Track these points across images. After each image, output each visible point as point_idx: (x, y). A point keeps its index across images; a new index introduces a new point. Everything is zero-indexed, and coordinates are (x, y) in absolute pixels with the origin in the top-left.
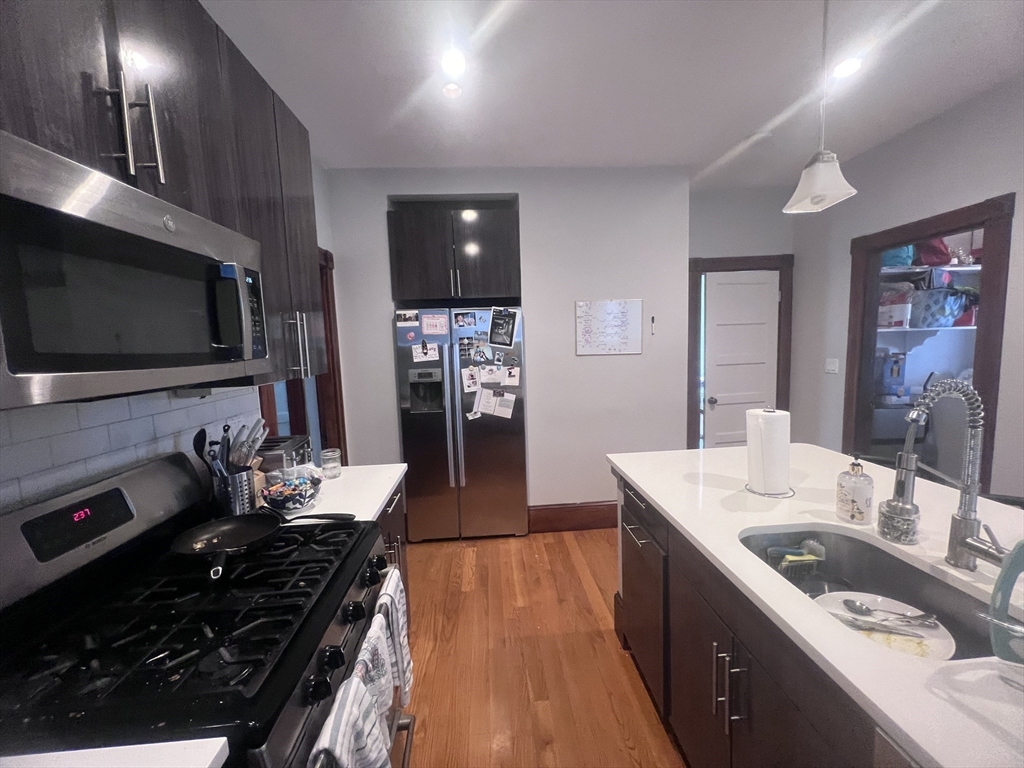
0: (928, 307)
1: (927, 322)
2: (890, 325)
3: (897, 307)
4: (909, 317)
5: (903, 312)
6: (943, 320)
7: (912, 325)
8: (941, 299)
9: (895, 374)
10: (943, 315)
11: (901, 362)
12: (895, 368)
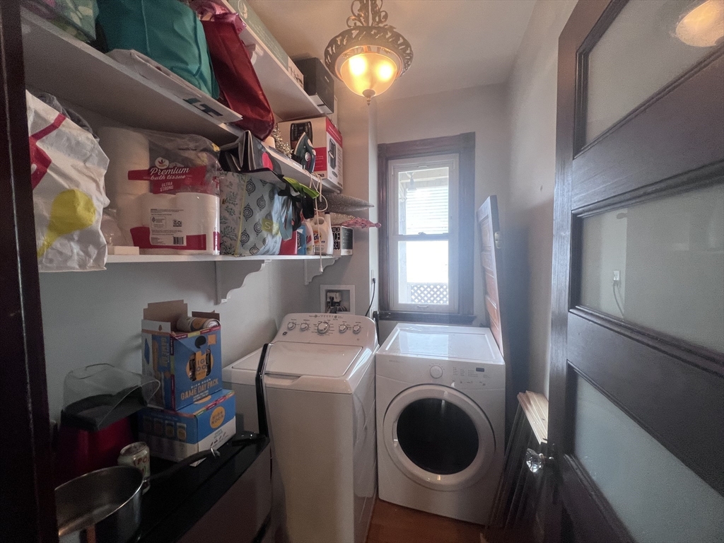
0: (248, 212)
1: (250, 244)
2: (177, 247)
3: (188, 198)
4: (216, 227)
5: (204, 214)
6: (269, 240)
7: (225, 249)
8: (266, 198)
9: (201, 373)
10: (270, 231)
11: (211, 340)
12: (200, 357)
